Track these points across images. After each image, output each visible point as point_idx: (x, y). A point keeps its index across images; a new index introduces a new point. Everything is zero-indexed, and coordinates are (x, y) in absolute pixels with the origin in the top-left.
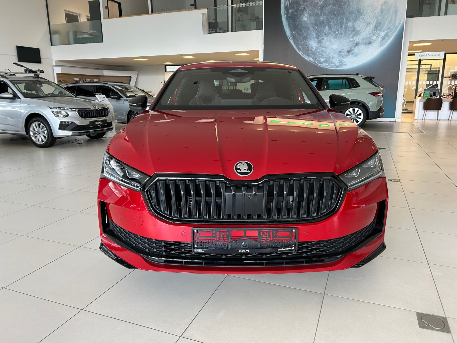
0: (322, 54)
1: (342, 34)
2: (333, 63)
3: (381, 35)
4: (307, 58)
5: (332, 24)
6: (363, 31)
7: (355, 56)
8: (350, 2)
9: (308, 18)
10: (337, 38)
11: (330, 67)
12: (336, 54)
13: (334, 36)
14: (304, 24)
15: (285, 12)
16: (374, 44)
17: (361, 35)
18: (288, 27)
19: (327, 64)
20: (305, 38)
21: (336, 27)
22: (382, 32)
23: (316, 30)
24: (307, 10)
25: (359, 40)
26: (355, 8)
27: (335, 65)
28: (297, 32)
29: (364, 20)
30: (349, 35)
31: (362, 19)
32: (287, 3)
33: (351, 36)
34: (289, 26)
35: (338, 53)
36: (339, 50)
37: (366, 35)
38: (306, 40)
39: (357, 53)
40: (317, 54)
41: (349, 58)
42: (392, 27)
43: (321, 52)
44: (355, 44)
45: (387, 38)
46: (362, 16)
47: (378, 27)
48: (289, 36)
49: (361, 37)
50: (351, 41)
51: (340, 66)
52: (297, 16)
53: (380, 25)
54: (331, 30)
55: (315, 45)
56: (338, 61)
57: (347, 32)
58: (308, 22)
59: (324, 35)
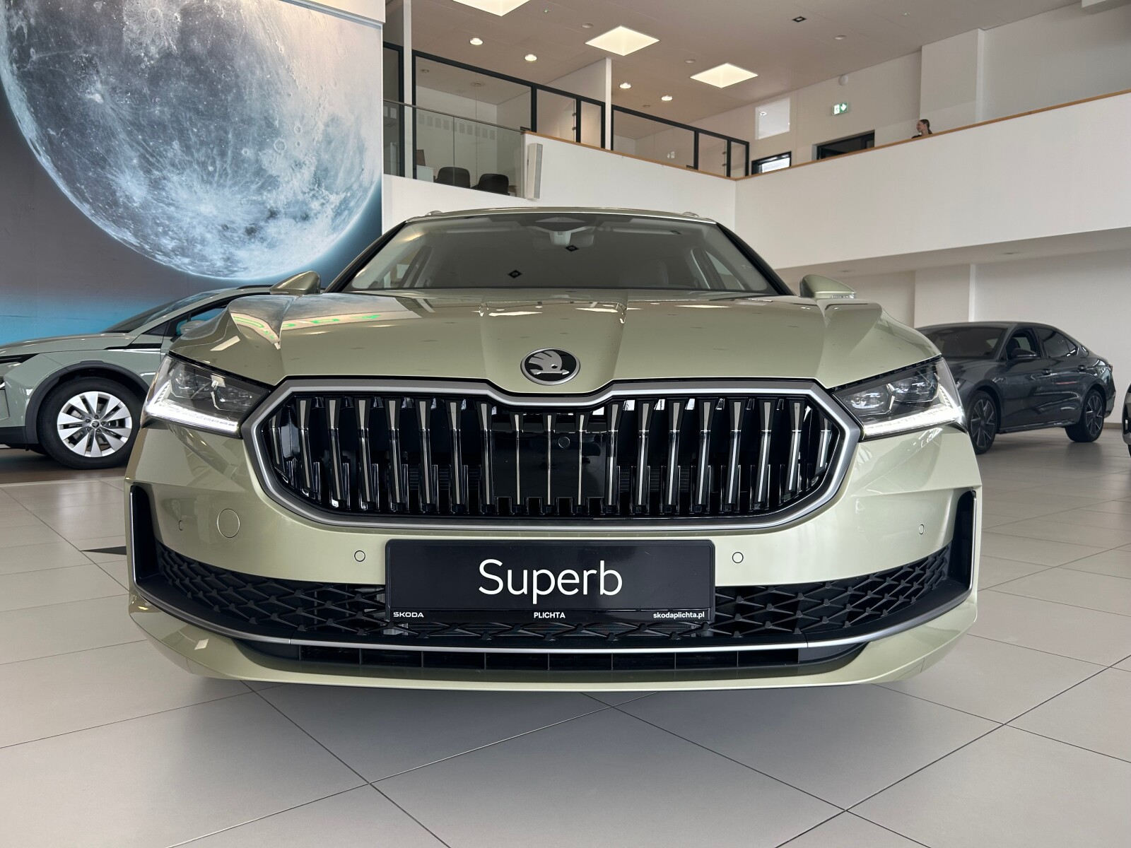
0: (168, 226)
1: (227, 175)
2: (204, 258)
3: (332, 203)
4: (112, 231)
5: (193, 138)
6: (286, 179)
7: (270, 248)
8: (243, 90)
9: (107, 96)
10: (211, 183)
11: (198, 272)
12: (212, 233)
13: (202, 176)
14: (91, 113)
15: (11, 51)
16: (316, 220)
17: (282, 192)
18: (29, 109)
19: (187, 260)
20: (100, 162)
21: (206, 152)
22: (335, 195)
23: (138, 143)
24: (100, 69)
25: (275, 202)
26: (259, 111)
27: (213, 265)
28: (67, 134)
29: (286, 152)
30: (247, 182)
31: (281, 146)
32: (18, 23)
33: (254, 187)
34: (31, 106)
35: (219, 231)
36: (222, 222)
37: (294, 193)
38: (103, 168)
39: (275, 240)
40: (150, 223)
41: (252, 250)
42: (355, 187)
43: (162, 217)
44: (267, 214)
45: (346, 212)
46: (279, 139)
47: (321, 178)
48: (34, 140)
49: (282, 197)
50: (254, 200)
51: (229, 271)
52: (64, 79)
53: (327, 176)
54: (192, 155)
55: (138, 191)
56: (221, 256)
57: (241, 172)
58: (110, 112)
59: (171, 168)
